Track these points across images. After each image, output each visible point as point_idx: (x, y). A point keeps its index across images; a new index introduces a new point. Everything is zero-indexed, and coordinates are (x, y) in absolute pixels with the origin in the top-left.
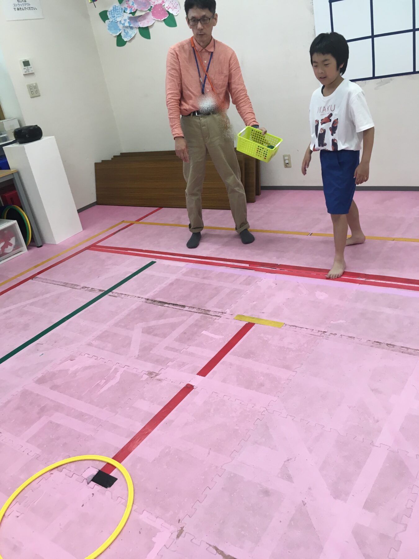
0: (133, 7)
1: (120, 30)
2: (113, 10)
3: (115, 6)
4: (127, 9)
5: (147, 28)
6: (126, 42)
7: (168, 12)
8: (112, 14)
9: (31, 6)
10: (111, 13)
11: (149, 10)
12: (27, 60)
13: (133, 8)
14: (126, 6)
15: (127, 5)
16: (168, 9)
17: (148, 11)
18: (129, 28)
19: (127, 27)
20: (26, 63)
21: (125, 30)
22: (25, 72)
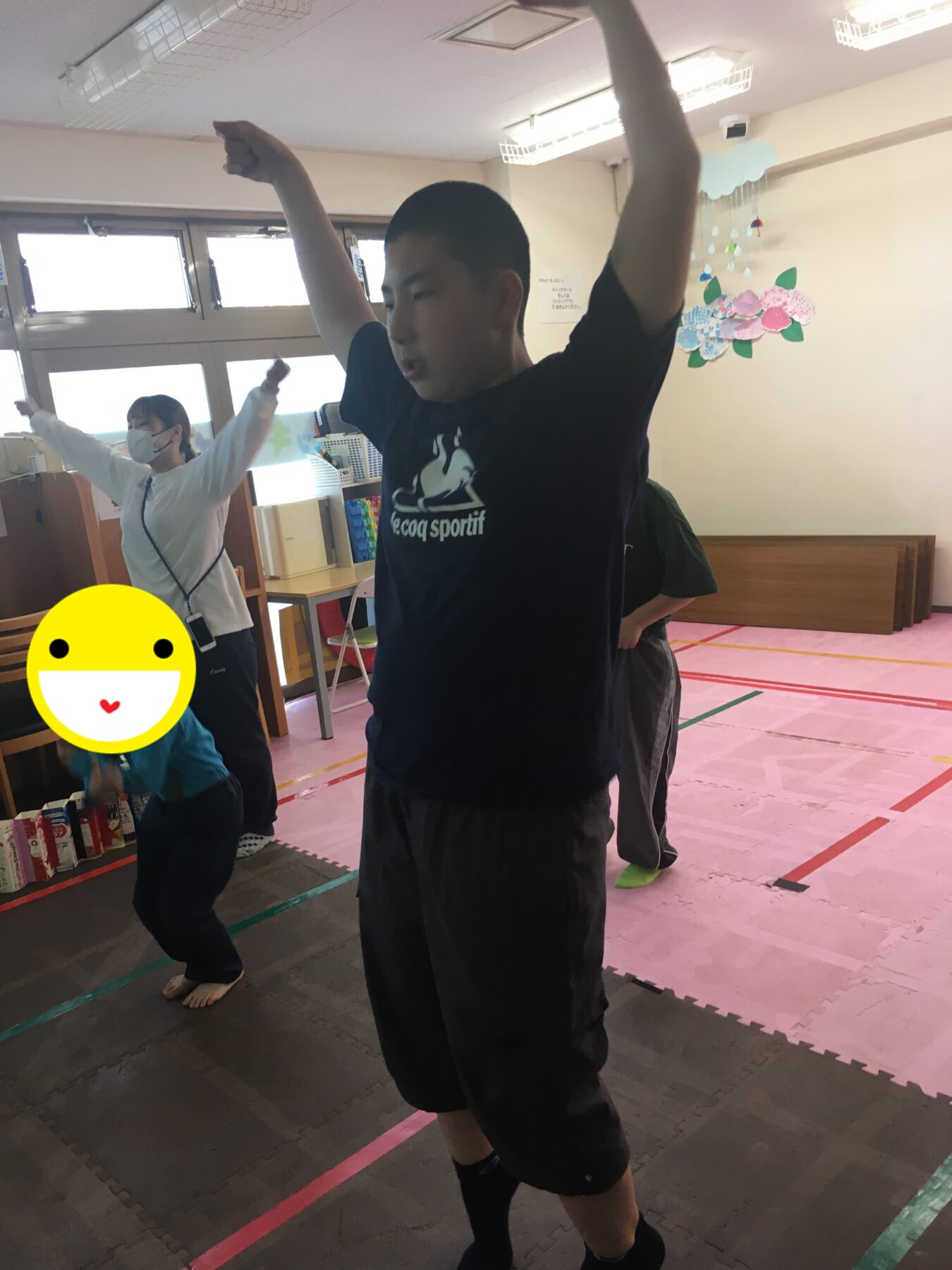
0: (729, 309)
1: (699, 343)
2: (693, 312)
3: (697, 307)
4: (718, 312)
5: (749, 342)
6: (706, 361)
7: (792, 319)
8: (689, 319)
9: (573, 304)
10: (687, 317)
11: (758, 315)
13: (729, 312)
14: (717, 307)
15: (720, 306)
16: (792, 315)
17: (755, 317)
18: (716, 341)
19: (712, 339)
21: (707, 344)
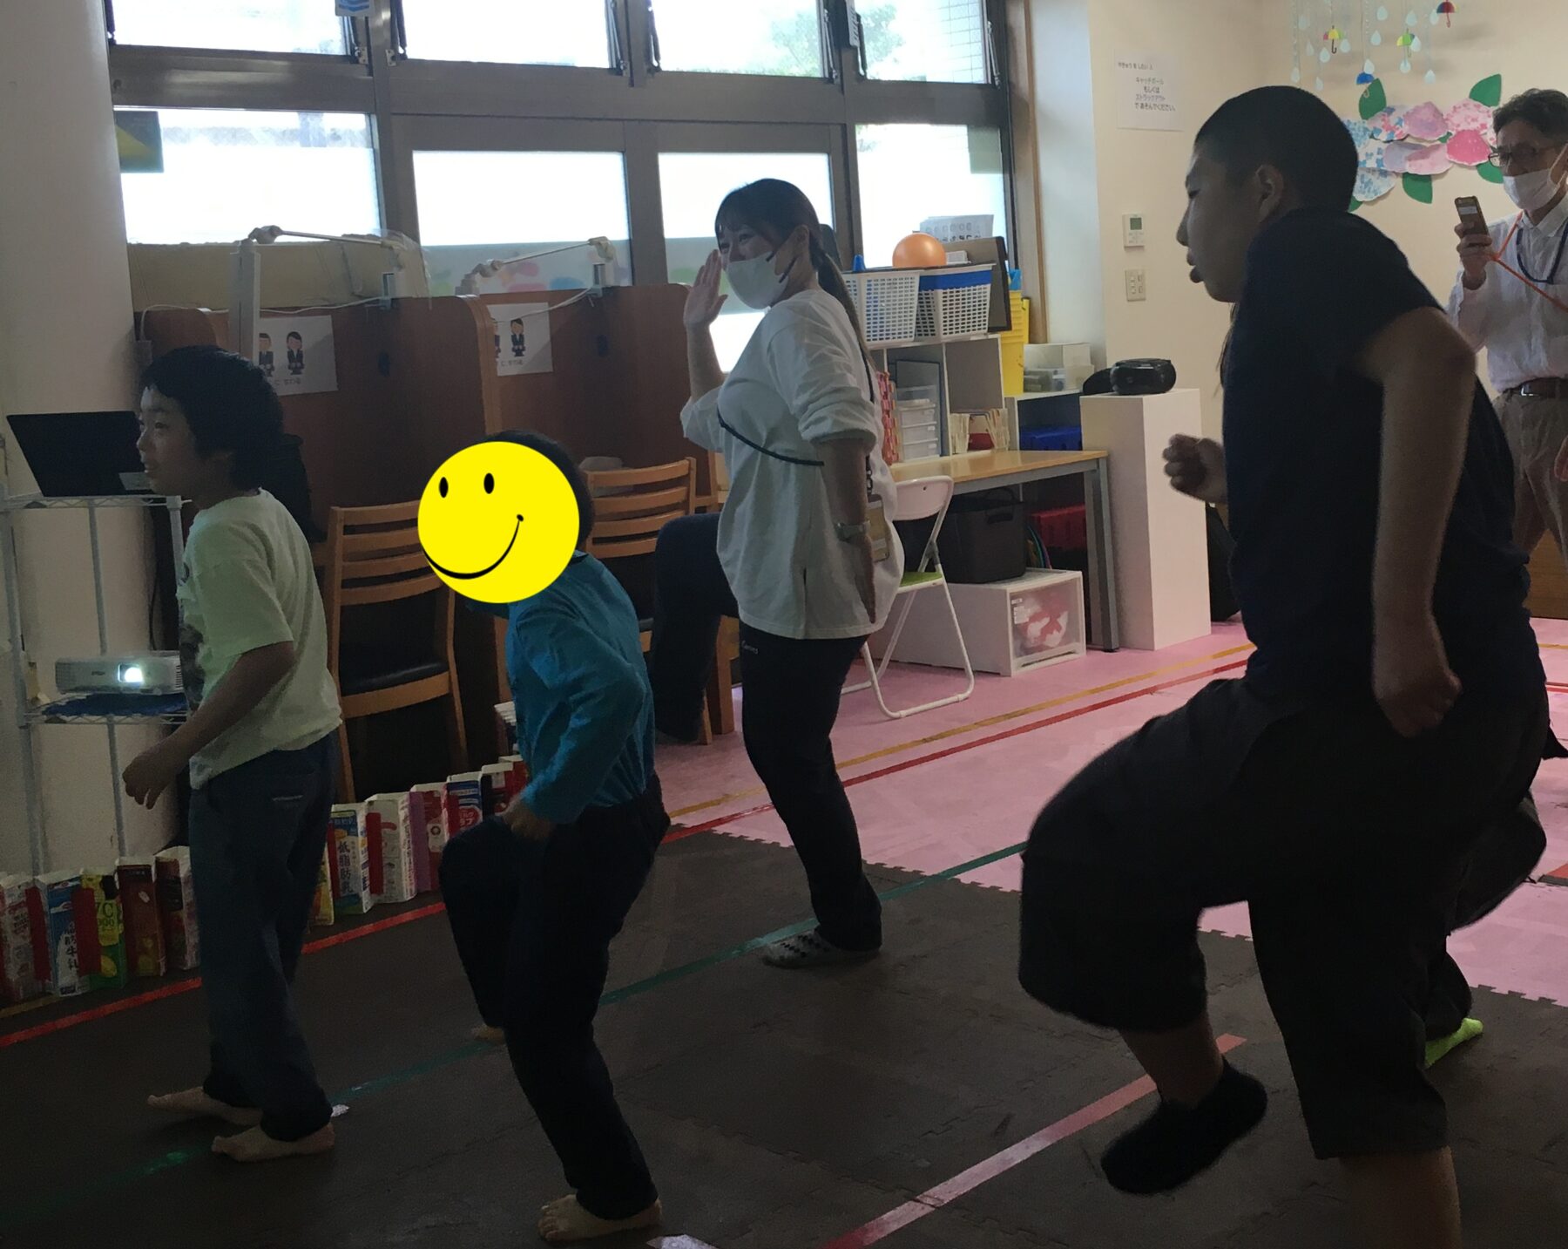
0: (1398, 129)
4: (1381, 131)
5: (1428, 179)
6: (1361, 203)
9: (1165, 102)
11: (1443, 140)
12: (1139, 217)
13: (1397, 132)
14: (1379, 123)
15: (1383, 123)
17: (1439, 142)
18: (1377, 174)
19: (1369, 172)
20: (1136, 223)
22: (1130, 242)
